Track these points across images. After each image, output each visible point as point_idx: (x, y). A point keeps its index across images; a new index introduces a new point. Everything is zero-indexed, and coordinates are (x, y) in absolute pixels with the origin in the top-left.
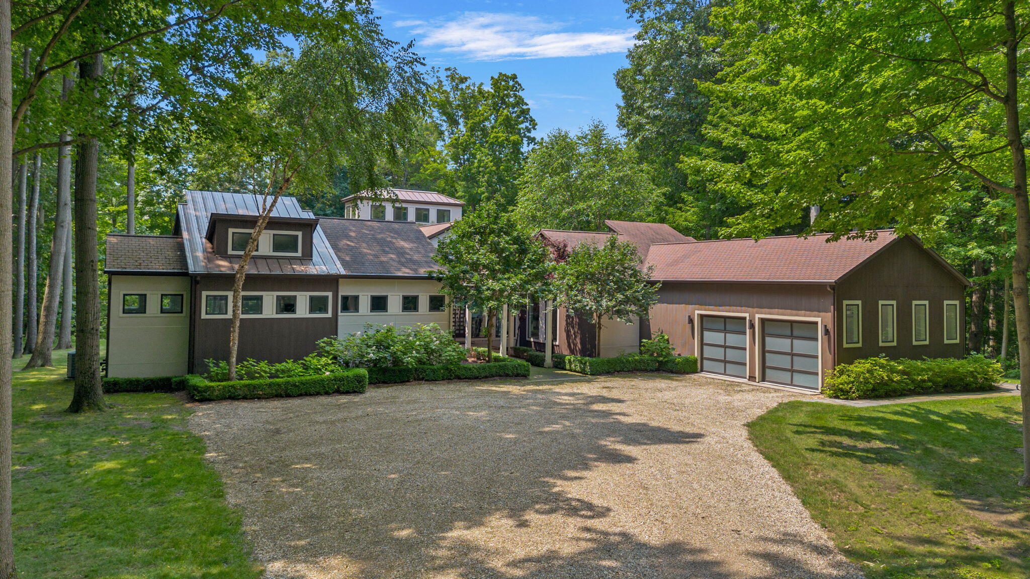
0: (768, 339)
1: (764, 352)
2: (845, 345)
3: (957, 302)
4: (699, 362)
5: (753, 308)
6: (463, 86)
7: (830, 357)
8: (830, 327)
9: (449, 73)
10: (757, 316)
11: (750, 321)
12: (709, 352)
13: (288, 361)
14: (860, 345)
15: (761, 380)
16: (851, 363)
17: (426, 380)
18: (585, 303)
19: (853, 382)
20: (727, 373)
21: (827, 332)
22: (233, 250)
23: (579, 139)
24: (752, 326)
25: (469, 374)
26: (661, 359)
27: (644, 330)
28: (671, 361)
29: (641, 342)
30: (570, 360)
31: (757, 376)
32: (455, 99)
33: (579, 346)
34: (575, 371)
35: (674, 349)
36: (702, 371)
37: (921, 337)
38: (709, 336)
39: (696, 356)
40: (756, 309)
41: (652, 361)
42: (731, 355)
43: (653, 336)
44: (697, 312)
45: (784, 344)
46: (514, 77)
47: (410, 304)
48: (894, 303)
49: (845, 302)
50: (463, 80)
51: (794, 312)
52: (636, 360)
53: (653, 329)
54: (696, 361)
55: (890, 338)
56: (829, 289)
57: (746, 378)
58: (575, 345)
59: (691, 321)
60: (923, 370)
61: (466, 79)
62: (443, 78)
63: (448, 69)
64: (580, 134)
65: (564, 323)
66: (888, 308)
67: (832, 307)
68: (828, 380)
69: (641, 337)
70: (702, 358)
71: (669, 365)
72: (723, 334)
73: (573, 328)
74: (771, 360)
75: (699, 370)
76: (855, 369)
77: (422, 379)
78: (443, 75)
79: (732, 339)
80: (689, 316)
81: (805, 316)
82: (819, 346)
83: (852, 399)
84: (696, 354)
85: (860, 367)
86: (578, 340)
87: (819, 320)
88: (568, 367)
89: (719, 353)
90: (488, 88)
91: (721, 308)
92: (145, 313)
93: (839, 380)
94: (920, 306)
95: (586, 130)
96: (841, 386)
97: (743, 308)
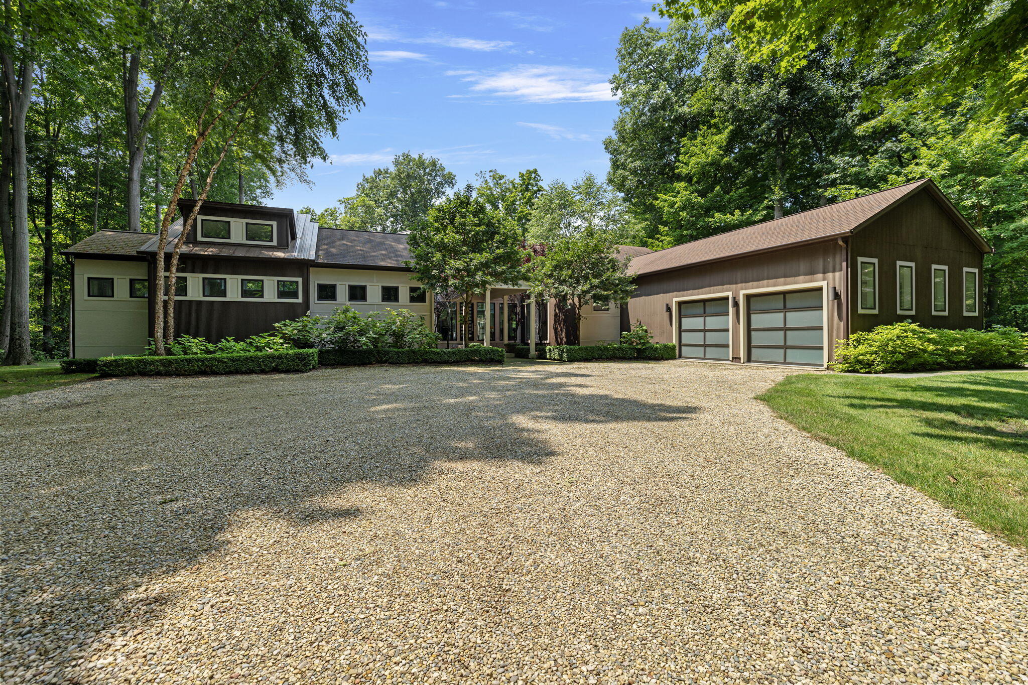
0: (753, 317)
1: (749, 330)
2: (860, 311)
3: (976, 271)
4: (677, 348)
5: (737, 283)
6: (502, 181)
7: (840, 326)
8: (841, 290)
9: (491, 174)
10: (742, 292)
11: (734, 298)
12: (687, 338)
13: (229, 339)
14: (876, 312)
15: (746, 360)
16: (870, 330)
17: (390, 363)
18: (561, 290)
19: (876, 353)
20: (707, 356)
21: (837, 296)
22: (202, 236)
23: (574, 188)
24: (736, 304)
25: (438, 359)
26: (639, 347)
27: (624, 325)
28: (649, 348)
29: (621, 334)
30: (550, 349)
31: (742, 356)
32: (496, 191)
33: (565, 339)
34: (555, 359)
35: (652, 337)
36: (680, 357)
37: (939, 306)
38: (687, 323)
39: (674, 342)
40: (739, 285)
41: (630, 348)
42: (711, 338)
43: (632, 328)
44: (675, 300)
45: (776, 319)
46: (535, 171)
47: (390, 294)
48: (913, 264)
49: (860, 259)
50: (501, 178)
51: (788, 279)
52: (615, 348)
53: (632, 321)
54: (674, 348)
55: (907, 306)
56: (841, 243)
57: (728, 360)
58: (561, 339)
59: (669, 309)
60: (955, 340)
61: (503, 177)
62: (488, 178)
63: (491, 171)
64: (575, 185)
65: (553, 322)
66: (905, 269)
67: (844, 264)
68: (839, 352)
69: (622, 330)
70: (680, 345)
71: (647, 352)
72: (703, 318)
73: (560, 324)
74: (757, 338)
75: (677, 356)
76: (878, 337)
77: (385, 362)
78: (487, 176)
79: (713, 322)
80: (667, 305)
81: (804, 282)
82: (826, 315)
83: (876, 373)
84: (675, 341)
85: (885, 333)
86: (564, 335)
87: (824, 284)
88: (548, 356)
89: (698, 338)
90: (518, 181)
91: (700, 290)
92: (113, 296)
93: (857, 351)
94: (939, 272)
95: (580, 182)
96: (861, 357)
97: (726, 286)
